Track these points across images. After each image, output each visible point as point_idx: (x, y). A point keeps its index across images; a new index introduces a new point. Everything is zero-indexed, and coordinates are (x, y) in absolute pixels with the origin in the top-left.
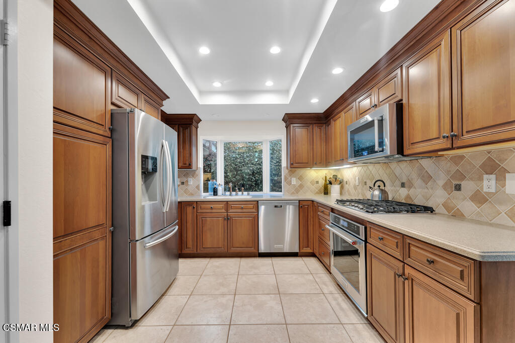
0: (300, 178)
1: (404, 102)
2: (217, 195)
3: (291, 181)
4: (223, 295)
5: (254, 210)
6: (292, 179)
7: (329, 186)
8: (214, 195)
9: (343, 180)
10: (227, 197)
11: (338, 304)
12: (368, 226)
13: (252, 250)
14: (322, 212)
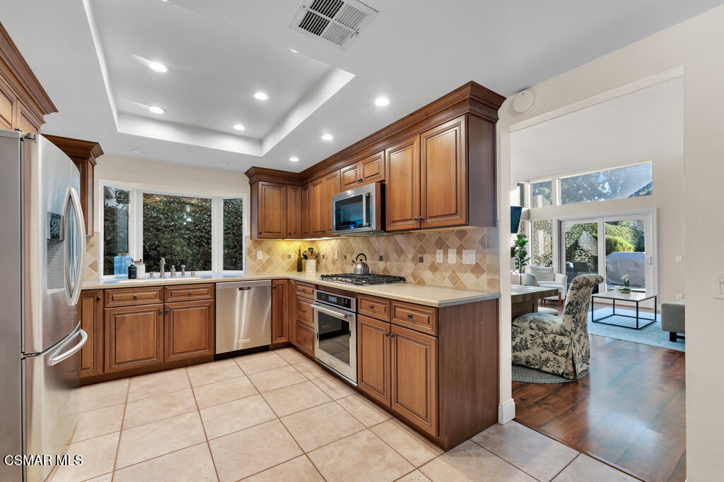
0: (269, 251)
1: (386, 183)
2: (135, 278)
3: (256, 255)
4: (180, 415)
5: (208, 296)
6: (258, 252)
7: (303, 261)
8: (130, 277)
9: (319, 254)
10: (167, 280)
11: (327, 386)
12: (359, 297)
13: (206, 352)
14: (304, 291)
